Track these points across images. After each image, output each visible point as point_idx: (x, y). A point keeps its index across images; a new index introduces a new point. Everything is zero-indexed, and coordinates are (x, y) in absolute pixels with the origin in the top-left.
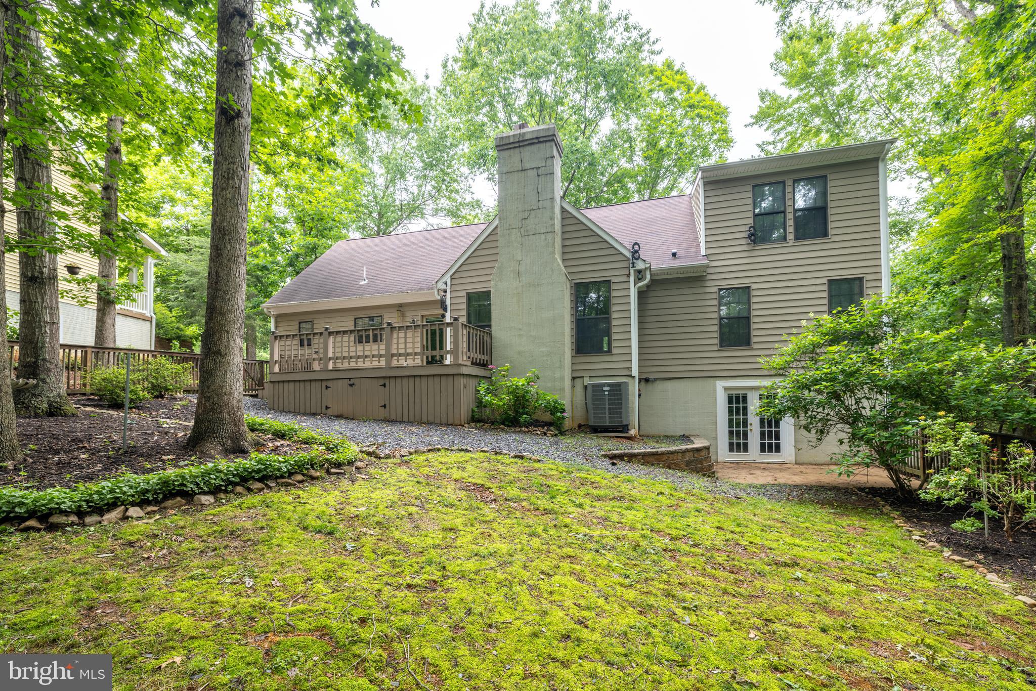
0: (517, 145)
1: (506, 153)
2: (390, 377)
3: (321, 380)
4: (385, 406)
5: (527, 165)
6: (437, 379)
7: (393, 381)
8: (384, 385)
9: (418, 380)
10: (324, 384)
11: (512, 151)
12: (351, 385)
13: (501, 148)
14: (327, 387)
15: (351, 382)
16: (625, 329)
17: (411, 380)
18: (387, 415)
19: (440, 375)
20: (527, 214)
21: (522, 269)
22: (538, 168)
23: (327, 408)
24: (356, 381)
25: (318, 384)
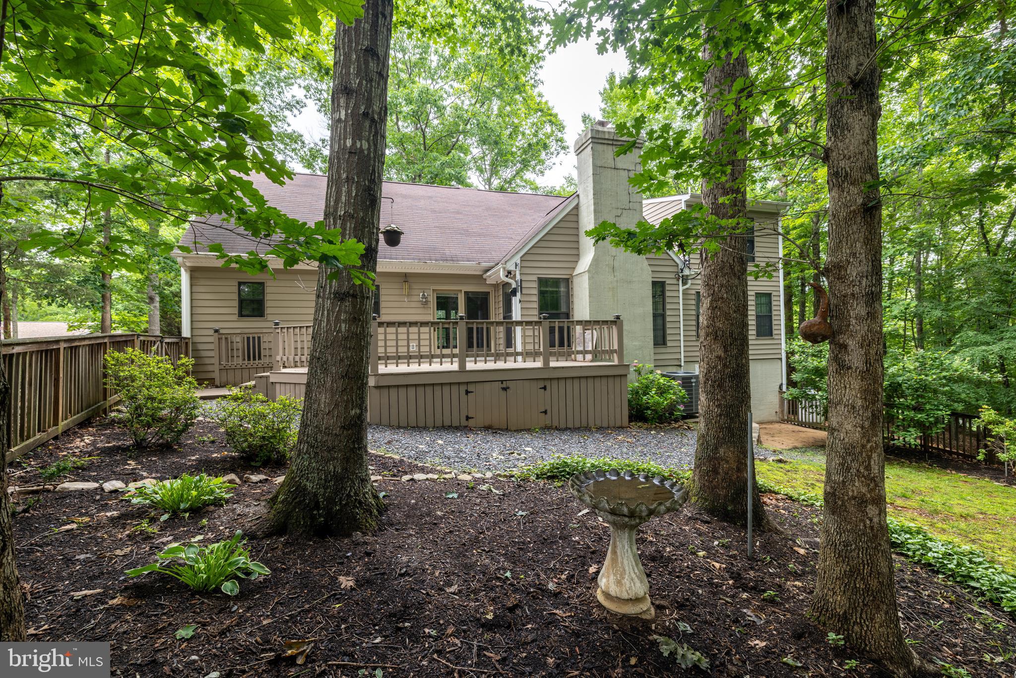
0: (611, 142)
1: (600, 147)
2: (551, 379)
3: (459, 384)
4: (545, 412)
5: (619, 165)
6: (604, 381)
7: (555, 383)
8: (545, 388)
9: (583, 381)
10: (463, 389)
11: (605, 146)
12: (505, 389)
13: (596, 141)
14: (467, 392)
15: (504, 385)
16: (676, 325)
17: (576, 382)
18: (548, 423)
19: (607, 376)
20: (619, 212)
21: (617, 264)
22: (629, 170)
23: (468, 418)
24: (509, 384)
25: (455, 389)
